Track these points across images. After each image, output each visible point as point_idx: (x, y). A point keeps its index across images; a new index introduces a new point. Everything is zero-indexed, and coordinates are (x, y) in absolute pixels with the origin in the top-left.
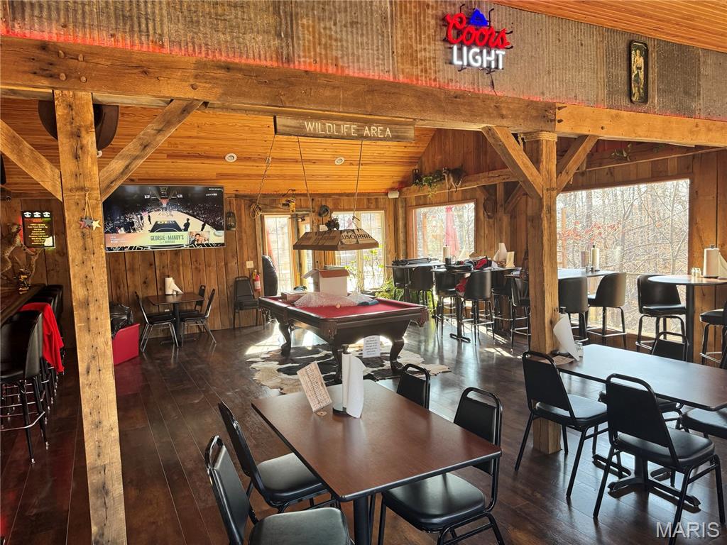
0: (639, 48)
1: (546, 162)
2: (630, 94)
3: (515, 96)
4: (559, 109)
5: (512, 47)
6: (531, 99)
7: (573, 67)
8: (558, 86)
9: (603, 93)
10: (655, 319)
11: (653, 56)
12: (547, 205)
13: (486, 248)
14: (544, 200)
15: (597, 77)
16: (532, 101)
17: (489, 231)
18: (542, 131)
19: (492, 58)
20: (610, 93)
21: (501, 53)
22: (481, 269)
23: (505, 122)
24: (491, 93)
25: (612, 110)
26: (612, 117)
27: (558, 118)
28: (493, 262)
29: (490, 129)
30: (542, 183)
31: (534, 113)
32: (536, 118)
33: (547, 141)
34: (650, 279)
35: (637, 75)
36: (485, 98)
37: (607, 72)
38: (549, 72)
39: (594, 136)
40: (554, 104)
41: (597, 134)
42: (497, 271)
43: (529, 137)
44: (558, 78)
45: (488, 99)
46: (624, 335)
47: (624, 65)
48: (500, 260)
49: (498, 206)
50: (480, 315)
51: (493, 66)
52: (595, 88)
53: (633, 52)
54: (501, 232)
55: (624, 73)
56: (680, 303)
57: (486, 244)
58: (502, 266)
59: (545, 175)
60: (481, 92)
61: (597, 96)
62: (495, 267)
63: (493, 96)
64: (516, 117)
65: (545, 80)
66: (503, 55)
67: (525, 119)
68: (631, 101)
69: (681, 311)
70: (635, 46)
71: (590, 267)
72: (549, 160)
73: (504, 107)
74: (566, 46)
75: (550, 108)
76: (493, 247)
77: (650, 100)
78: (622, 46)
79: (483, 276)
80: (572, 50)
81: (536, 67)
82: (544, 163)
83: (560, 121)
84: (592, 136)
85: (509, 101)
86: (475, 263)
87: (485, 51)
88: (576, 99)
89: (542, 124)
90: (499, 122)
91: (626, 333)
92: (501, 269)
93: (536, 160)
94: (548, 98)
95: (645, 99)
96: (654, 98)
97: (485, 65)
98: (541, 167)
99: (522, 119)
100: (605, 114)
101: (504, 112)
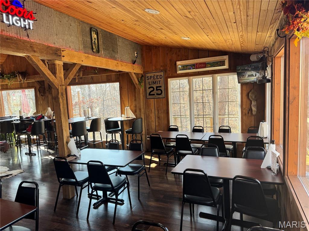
0: (94, 31)
1: (59, 73)
2: (92, 49)
3: (40, 43)
4: (63, 51)
5: (37, 20)
6: (49, 45)
7: (67, 34)
8: (61, 41)
9: (81, 47)
10: (111, 134)
11: (100, 35)
12: (61, 92)
13: (42, 110)
14: (59, 90)
15: (79, 40)
16: (49, 46)
17: (42, 102)
18: (55, 60)
19: (26, 23)
20: (84, 47)
21: (31, 22)
22: (39, 120)
23: (36, 54)
24: (27, 40)
25: (85, 54)
26: (86, 57)
27: (62, 55)
28: (45, 117)
29: (29, 57)
30: (58, 83)
31: (51, 52)
32: (52, 54)
33: (58, 64)
34: (109, 120)
35: (95, 41)
36: (24, 42)
37: (82, 38)
38: (57, 35)
39: (80, 64)
40: (60, 49)
41: (80, 63)
42: (47, 121)
43: (50, 62)
44: (61, 37)
45: (26, 42)
46: (102, 142)
47: (89, 37)
48: (49, 115)
49: (46, 90)
50: (40, 141)
51: (27, 27)
52: (78, 44)
53: (92, 32)
54: (48, 103)
55: (90, 40)
56: (119, 128)
57: (42, 108)
58: (50, 118)
59: (59, 79)
60: (22, 39)
61: (79, 48)
62: (46, 118)
63: (29, 41)
64: (41, 52)
65: (55, 38)
66: (32, 23)
67: (47, 54)
68: (93, 51)
69: (119, 130)
70: (93, 30)
71: (87, 116)
72: (60, 73)
73: (35, 47)
74: (64, 25)
75: (58, 50)
76: (45, 109)
77: (100, 52)
78: (88, 29)
79: (40, 123)
80: (67, 27)
81: (50, 31)
82: (58, 74)
83: (63, 56)
84: (78, 64)
85: (38, 44)
86: (36, 118)
87: (22, 19)
88: (70, 48)
89: (55, 57)
90: (33, 54)
91: (102, 141)
92: (49, 119)
93: (54, 72)
94: (57, 46)
95: (98, 51)
96: (102, 51)
97: (23, 26)
98: (57, 75)
99: (45, 53)
100: (83, 56)
101: (35, 49)
